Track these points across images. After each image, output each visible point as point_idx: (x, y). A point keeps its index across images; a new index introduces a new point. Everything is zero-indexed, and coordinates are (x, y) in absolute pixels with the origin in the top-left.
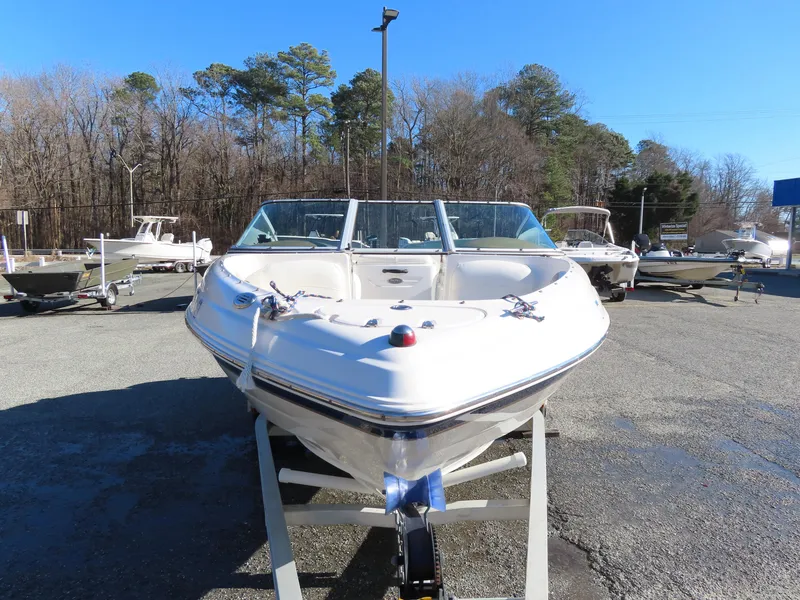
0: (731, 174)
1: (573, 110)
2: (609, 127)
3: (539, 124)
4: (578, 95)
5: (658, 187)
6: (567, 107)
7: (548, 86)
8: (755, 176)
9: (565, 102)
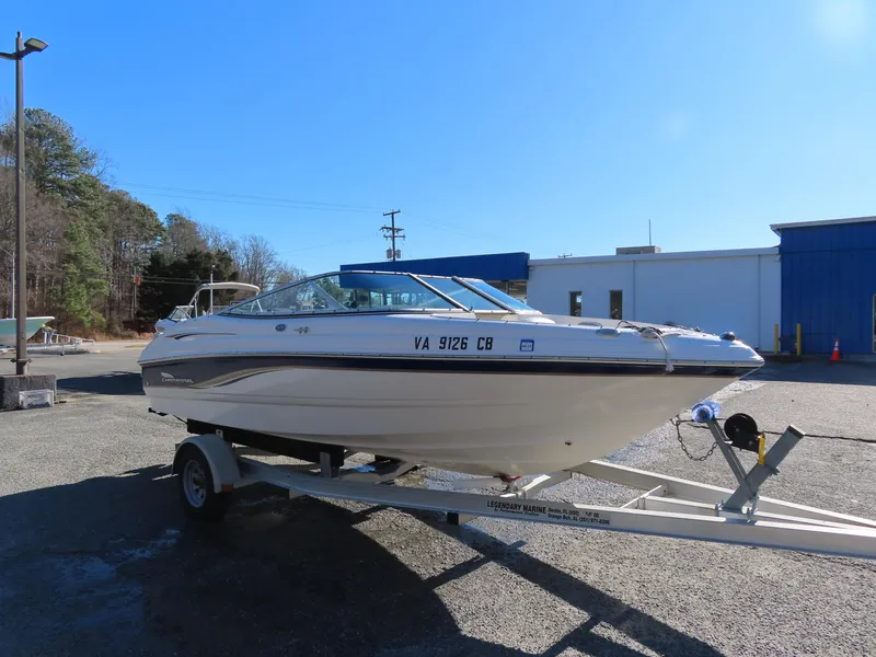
0: (257, 255)
1: (94, 172)
2: (133, 196)
3: (53, 182)
4: (100, 155)
5: (199, 263)
6: (88, 167)
7: (63, 138)
8: (278, 258)
9: (86, 161)
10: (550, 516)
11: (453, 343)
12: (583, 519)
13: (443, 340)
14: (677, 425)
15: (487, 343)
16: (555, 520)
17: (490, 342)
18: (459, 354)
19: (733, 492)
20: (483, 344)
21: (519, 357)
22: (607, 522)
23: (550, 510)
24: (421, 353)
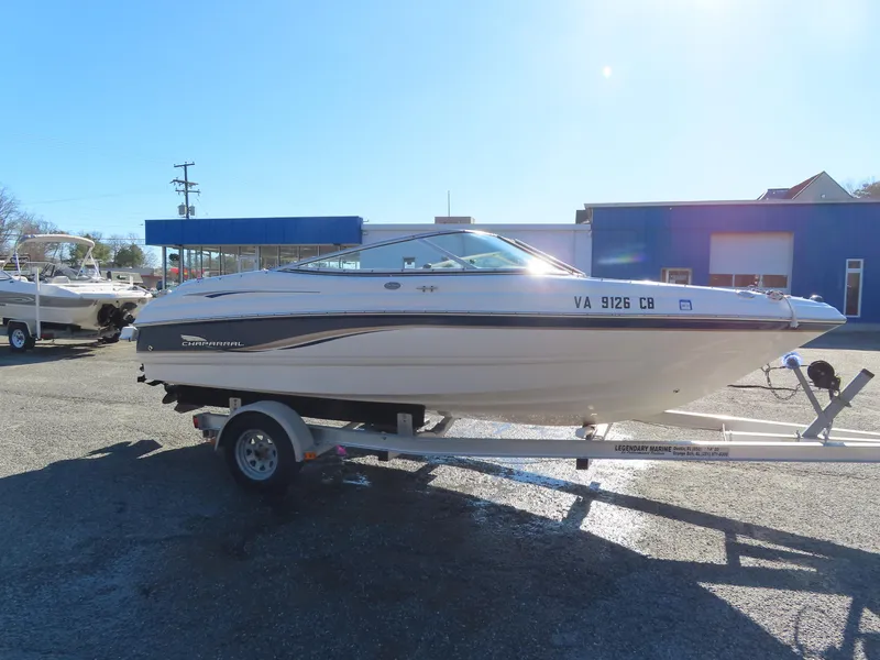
10: (674, 453)
11: (615, 303)
12: (705, 454)
13: (605, 300)
14: (767, 371)
15: (649, 303)
16: (680, 456)
17: (651, 303)
18: (623, 313)
19: (807, 427)
20: (645, 303)
21: (678, 315)
22: (726, 454)
23: (675, 448)
24: (582, 311)
